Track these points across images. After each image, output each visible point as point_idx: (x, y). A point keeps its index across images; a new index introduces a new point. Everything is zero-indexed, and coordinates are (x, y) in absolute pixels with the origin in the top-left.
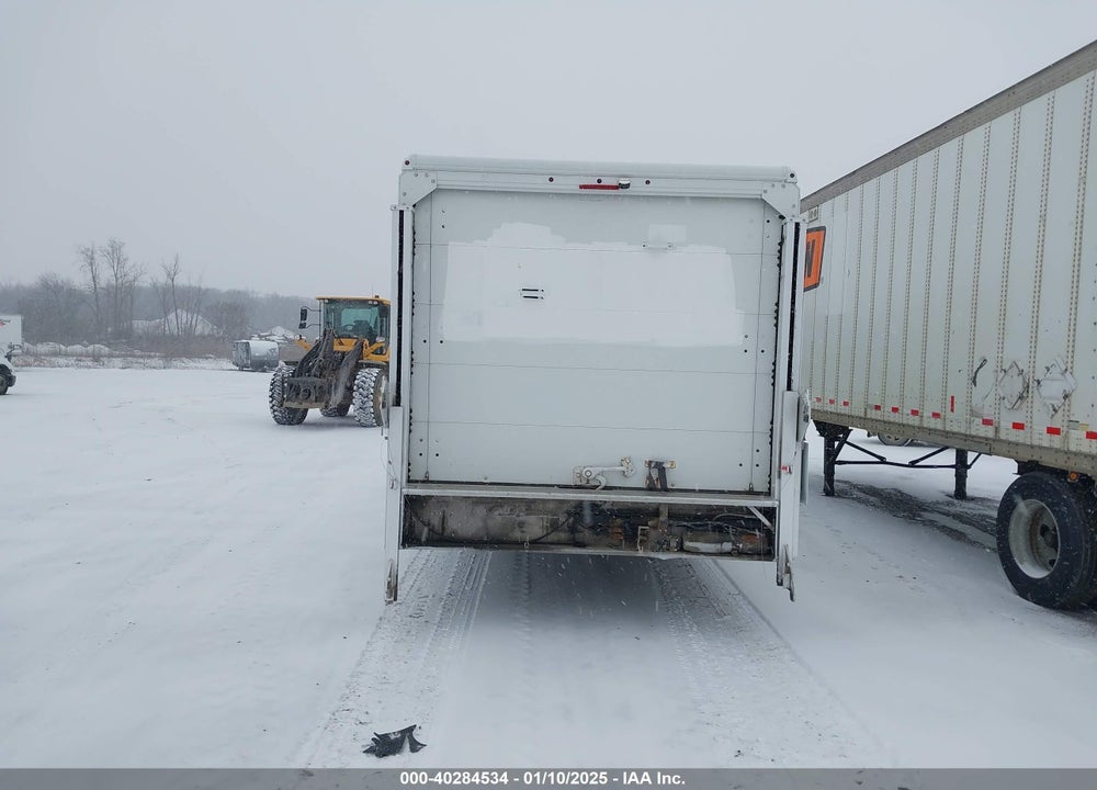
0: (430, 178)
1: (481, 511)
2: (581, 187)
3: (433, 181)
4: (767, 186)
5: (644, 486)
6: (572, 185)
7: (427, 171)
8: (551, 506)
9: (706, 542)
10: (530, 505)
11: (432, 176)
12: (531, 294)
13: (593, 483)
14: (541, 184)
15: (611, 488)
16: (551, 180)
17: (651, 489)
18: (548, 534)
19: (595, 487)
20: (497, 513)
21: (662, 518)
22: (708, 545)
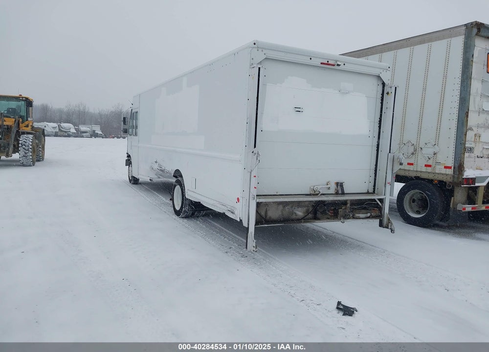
0: (264, 52)
1: (281, 207)
2: (321, 63)
3: (265, 54)
4: (381, 71)
5: (334, 193)
6: (317, 62)
7: (263, 49)
8: (307, 203)
9: (362, 214)
10: (299, 204)
11: (265, 51)
12: (298, 110)
13: (317, 193)
14: (306, 60)
15: (323, 194)
16: (311, 59)
17: (337, 193)
18: (307, 215)
19: (317, 194)
20: (287, 208)
21: (348, 205)
22: (363, 215)
